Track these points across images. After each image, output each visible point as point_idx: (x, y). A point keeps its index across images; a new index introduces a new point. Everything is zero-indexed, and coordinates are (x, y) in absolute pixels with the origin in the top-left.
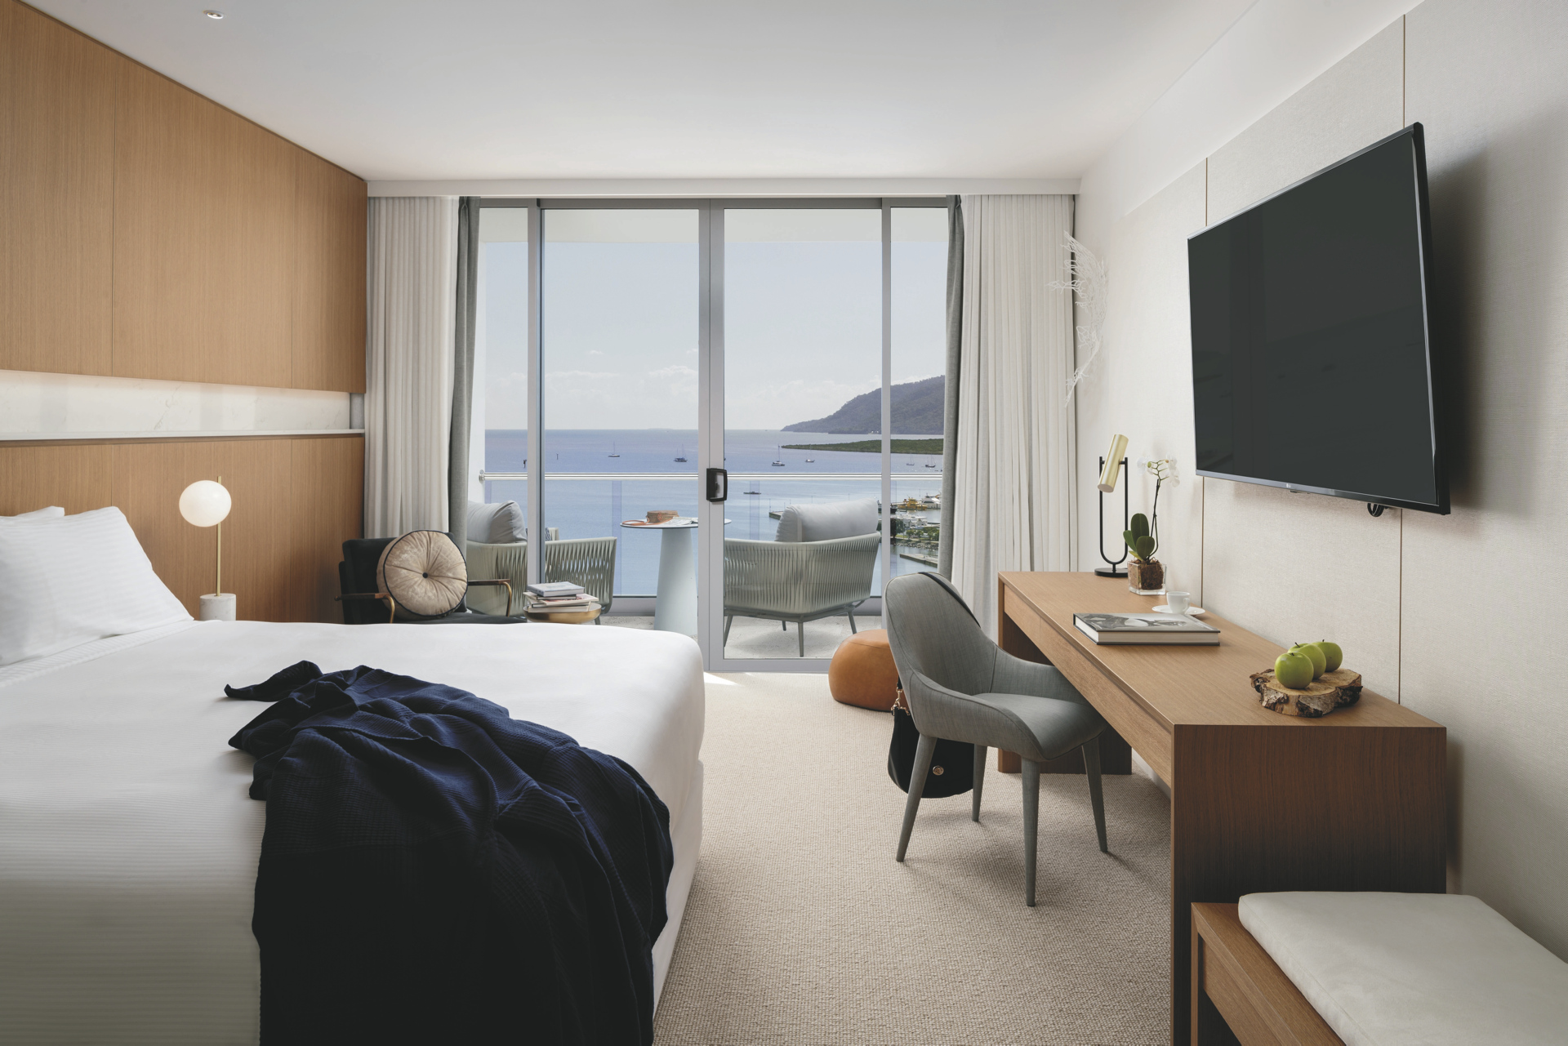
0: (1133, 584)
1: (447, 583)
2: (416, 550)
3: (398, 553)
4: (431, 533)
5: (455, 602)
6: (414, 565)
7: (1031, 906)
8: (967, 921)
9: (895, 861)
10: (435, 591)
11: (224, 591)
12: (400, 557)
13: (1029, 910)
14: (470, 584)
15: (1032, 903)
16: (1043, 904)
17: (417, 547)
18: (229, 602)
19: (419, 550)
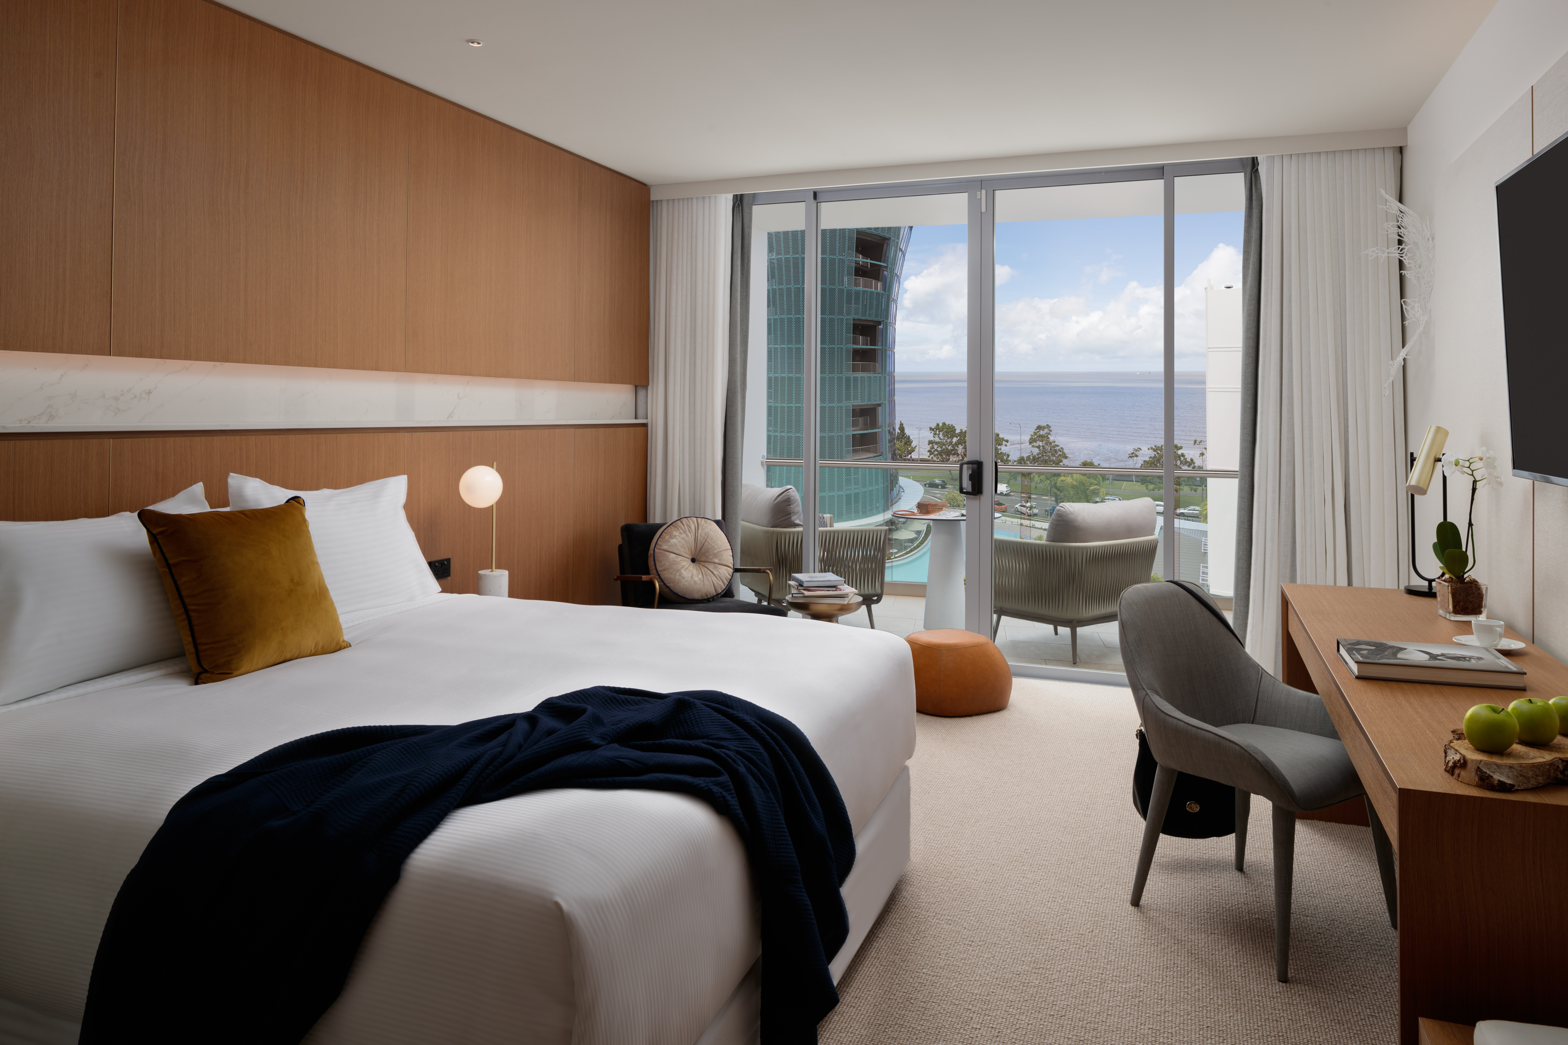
0: (1442, 607)
1: (713, 568)
2: (684, 536)
3: (667, 537)
4: (699, 520)
5: (721, 586)
6: (682, 550)
7: (1282, 982)
8: (1197, 987)
9: (1129, 904)
10: (700, 576)
11: (498, 567)
12: (669, 542)
13: (1279, 987)
14: (736, 570)
15: (1284, 978)
16: (1298, 982)
17: (685, 533)
18: (500, 578)
19: (687, 536)
